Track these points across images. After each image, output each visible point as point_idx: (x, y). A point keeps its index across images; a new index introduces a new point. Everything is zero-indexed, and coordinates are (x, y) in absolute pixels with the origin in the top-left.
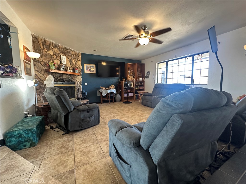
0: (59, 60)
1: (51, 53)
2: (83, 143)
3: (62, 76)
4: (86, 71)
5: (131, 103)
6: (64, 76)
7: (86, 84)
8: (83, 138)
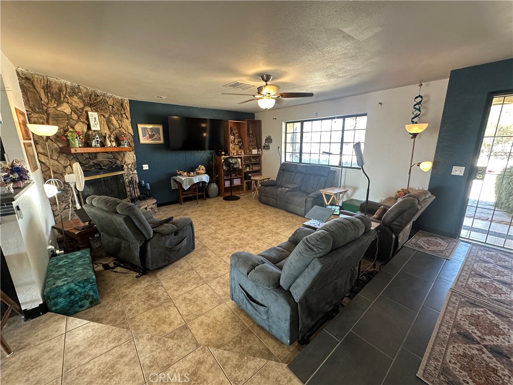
0: (83, 122)
1: (66, 109)
2: (180, 286)
3: (96, 157)
4: (143, 140)
5: (238, 198)
6: (100, 158)
7: (146, 167)
8: (178, 279)
